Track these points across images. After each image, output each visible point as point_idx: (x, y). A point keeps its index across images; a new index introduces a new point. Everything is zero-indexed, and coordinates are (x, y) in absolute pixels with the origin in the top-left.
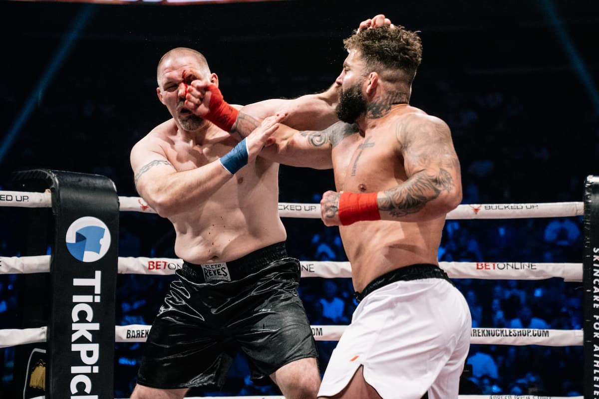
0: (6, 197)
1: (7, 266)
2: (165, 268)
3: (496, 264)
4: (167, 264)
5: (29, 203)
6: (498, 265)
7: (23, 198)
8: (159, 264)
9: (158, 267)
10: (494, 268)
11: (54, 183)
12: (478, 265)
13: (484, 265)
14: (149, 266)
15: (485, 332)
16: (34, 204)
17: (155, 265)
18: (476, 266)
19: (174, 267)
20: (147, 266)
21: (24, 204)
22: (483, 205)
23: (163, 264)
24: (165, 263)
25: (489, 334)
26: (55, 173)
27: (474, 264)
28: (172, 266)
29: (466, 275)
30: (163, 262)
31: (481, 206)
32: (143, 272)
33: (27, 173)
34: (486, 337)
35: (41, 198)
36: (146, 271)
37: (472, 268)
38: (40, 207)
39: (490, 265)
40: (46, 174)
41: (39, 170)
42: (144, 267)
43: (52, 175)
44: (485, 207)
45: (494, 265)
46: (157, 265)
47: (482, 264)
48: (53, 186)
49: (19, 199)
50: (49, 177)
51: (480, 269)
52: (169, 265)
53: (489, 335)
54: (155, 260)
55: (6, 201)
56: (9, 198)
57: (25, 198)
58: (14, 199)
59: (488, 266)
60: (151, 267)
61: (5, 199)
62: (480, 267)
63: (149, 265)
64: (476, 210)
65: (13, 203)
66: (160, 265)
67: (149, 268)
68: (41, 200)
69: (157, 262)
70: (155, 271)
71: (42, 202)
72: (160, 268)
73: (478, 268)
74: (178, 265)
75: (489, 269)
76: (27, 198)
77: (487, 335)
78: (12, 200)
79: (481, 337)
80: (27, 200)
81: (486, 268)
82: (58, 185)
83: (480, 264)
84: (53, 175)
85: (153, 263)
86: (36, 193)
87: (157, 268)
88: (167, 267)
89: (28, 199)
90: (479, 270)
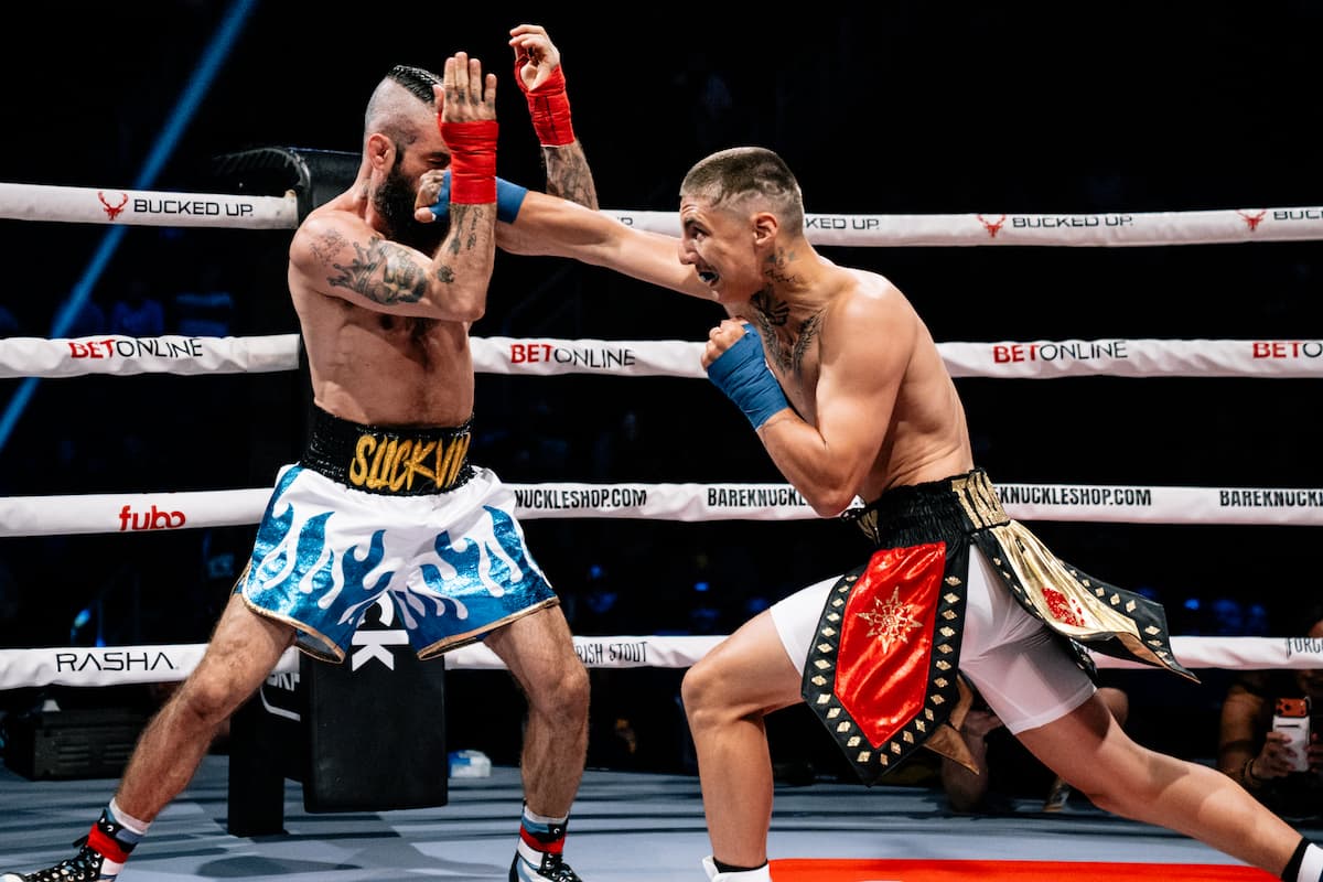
0: (205, 206)
1: (215, 355)
2: (547, 359)
3: (1301, 344)
4: (552, 351)
5: (252, 218)
6: (1305, 346)
7: (241, 210)
8: (534, 350)
9: (534, 357)
10: (1296, 354)
11: (301, 176)
12: (1256, 346)
13: (1271, 348)
14: (514, 356)
15: (1272, 497)
16: (264, 221)
17: (526, 353)
18: (1252, 350)
19: (568, 357)
20: (510, 355)
21: (244, 221)
22: (1270, 211)
23: (543, 351)
24: (548, 348)
25: (1280, 501)
26: (301, 154)
27: (1247, 345)
28: (563, 355)
29: (1224, 369)
30: (544, 346)
31: (1263, 213)
32: (503, 368)
33: (245, 156)
34: (1274, 507)
35: (278, 208)
36: (509, 367)
37: (1243, 355)
38: (277, 228)
39: (1287, 346)
40: (285, 157)
41: (269, 150)
42: (504, 357)
43: (295, 157)
44: (1275, 214)
45: (1295, 345)
46: (530, 353)
47: (1267, 345)
48: (300, 183)
49: (233, 210)
50: (291, 163)
51: (1261, 356)
52: (557, 351)
53: (1282, 504)
54: (526, 342)
55: (205, 216)
56: (212, 209)
57: (244, 208)
58: (223, 210)
59: (1283, 349)
60: (518, 357)
61: (204, 211)
62: (1262, 352)
63: (514, 353)
64: (1253, 222)
65: (219, 220)
66: (537, 353)
67: (514, 361)
68: (278, 213)
69: (530, 347)
70: (526, 367)
71: (279, 217)
72: (536, 360)
73: (1256, 355)
74: (576, 353)
75: (1284, 356)
76: (249, 208)
77: (1276, 504)
78: (217, 213)
79: (1262, 507)
80: (249, 213)
81: (1276, 355)
82: (309, 178)
83: (1261, 344)
84: (299, 158)
85: (522, 347)
86: (268, 199)
87: (530, 360)
88: (552, 357)
89: (251, 210)
90: (1257, 359)
